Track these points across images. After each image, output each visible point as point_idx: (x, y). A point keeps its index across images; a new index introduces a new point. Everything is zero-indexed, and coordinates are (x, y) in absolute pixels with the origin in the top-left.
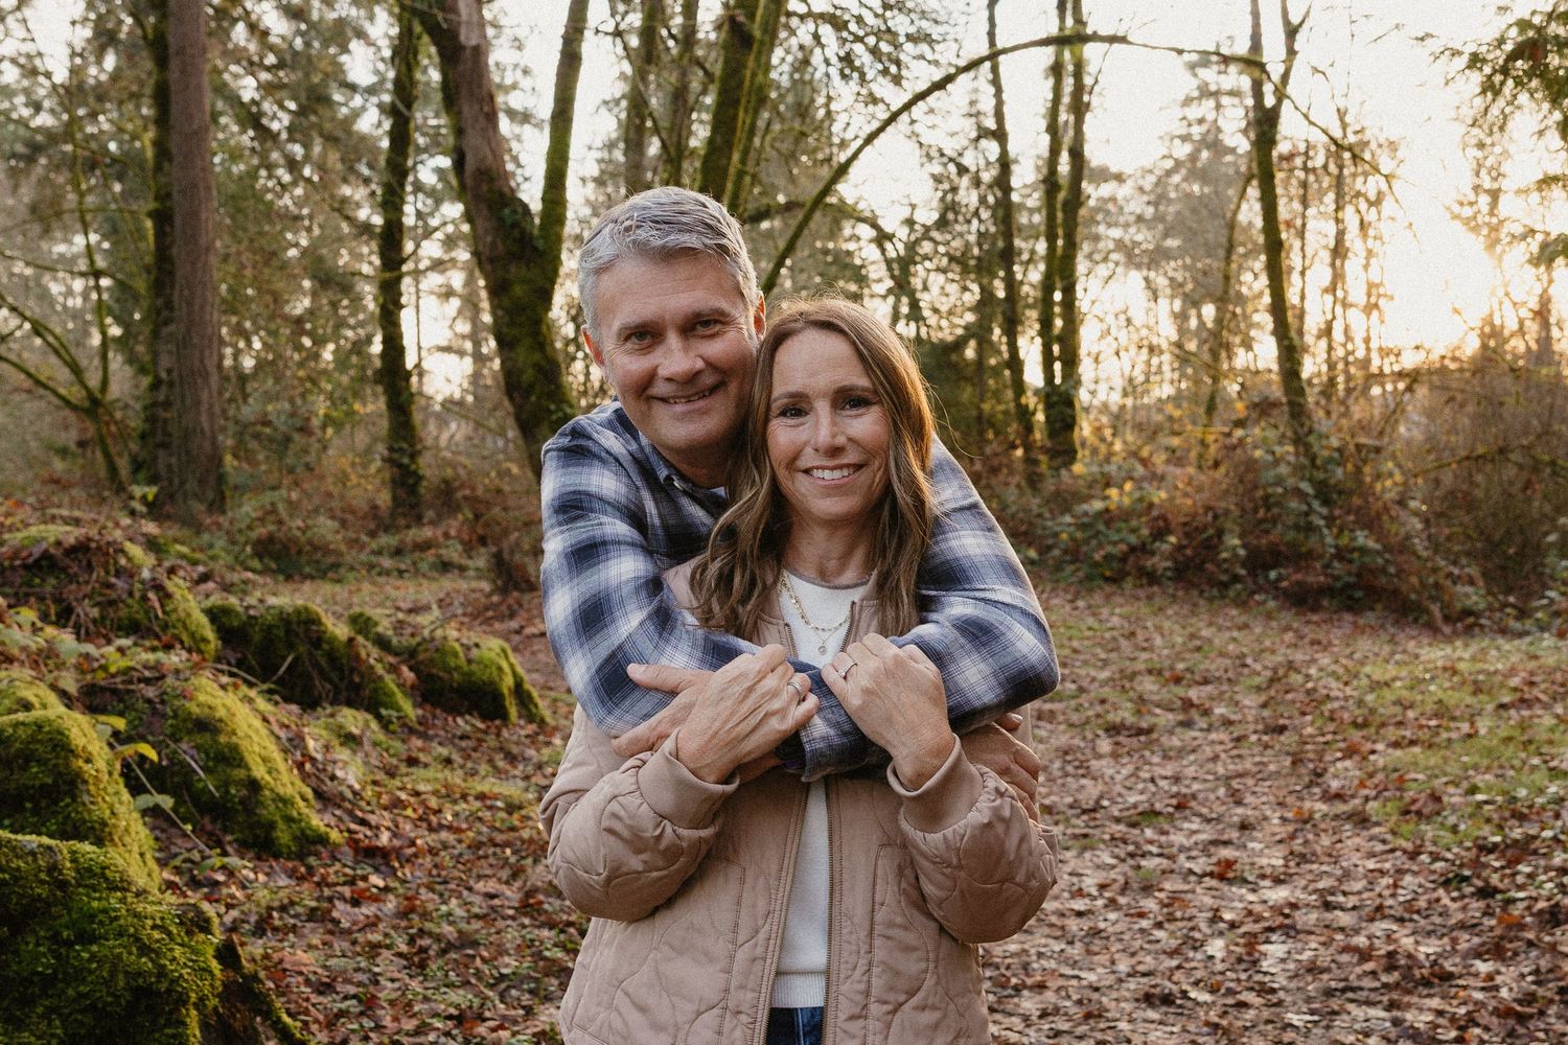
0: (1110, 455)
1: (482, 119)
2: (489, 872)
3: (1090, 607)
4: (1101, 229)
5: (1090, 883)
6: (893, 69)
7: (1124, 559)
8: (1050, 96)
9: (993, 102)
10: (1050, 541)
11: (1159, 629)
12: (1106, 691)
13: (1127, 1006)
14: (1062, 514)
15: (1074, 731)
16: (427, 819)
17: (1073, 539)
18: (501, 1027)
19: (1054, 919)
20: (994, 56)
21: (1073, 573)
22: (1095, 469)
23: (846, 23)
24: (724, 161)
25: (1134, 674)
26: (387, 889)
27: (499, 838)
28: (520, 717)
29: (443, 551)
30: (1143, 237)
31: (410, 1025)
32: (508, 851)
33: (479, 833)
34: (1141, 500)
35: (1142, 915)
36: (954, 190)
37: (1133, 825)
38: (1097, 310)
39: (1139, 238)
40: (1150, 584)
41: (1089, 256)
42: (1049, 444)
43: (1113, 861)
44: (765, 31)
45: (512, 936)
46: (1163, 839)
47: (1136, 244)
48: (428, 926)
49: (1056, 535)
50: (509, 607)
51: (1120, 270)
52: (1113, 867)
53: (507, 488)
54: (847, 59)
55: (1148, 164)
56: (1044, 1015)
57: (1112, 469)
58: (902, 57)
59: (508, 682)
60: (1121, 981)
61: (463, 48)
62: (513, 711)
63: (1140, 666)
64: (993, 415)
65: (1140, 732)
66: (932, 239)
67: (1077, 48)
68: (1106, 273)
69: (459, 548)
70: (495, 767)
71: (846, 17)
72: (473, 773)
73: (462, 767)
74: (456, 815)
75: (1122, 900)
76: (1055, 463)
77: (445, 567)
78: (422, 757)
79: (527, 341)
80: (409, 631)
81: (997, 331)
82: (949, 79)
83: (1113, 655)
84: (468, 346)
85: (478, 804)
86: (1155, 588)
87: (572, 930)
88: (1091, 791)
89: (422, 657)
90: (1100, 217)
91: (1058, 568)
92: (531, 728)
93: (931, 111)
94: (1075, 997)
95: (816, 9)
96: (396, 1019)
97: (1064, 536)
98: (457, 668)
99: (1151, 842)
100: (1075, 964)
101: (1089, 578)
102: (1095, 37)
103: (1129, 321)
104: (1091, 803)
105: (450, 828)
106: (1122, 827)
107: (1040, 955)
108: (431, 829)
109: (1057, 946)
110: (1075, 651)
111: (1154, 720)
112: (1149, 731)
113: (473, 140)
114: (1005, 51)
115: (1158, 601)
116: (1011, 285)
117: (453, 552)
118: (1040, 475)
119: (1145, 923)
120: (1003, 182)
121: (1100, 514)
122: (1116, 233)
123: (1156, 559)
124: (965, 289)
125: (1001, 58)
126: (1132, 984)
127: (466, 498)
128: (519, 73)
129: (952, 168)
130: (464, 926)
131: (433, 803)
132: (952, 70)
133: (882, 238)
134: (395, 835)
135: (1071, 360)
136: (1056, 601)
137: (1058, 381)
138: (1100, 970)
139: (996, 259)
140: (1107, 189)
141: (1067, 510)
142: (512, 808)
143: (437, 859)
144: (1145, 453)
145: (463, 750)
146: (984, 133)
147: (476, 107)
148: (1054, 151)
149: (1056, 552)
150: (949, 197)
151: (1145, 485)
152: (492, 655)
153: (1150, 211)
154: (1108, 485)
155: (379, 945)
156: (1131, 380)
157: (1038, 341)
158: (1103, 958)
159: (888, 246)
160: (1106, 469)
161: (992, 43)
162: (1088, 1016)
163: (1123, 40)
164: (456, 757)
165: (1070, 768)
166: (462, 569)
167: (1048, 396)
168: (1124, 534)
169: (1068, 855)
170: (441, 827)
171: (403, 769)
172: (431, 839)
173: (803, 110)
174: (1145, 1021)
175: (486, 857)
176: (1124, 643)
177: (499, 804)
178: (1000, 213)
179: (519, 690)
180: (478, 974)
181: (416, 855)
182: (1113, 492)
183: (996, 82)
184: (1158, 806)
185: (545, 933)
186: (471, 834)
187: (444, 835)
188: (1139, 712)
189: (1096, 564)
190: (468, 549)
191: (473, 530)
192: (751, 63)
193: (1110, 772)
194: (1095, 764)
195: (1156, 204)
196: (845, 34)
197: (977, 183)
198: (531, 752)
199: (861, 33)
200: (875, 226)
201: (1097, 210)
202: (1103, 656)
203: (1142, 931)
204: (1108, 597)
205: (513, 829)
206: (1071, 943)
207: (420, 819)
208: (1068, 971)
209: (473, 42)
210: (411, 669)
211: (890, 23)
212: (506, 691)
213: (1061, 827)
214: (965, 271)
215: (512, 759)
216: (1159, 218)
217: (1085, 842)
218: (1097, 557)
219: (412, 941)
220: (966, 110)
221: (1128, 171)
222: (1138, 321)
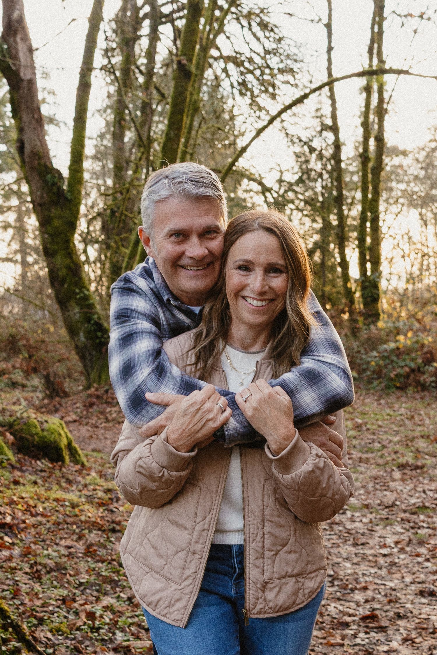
0: (399, 316)
1: (34, 122)
2: (65, 536)
3: (388, 403)
4: (394, 184)
5: (390, 541)
6: (271, 89)
7: (407, 376)
8: (363, 104)
9: (331, 109)
10: (365, 367)
11: (428, 415)
12: (398, 447)
13: (411, 597)
14: (371, 351)
15: (380, 468)
16: (29, 510)
17: (378, 365)
18: (86, 604)
19: (371, 558)
20: (330, 83)
21: (378, 385)
22: (390, 325)
23: (243, 62)
24: (176, 146)
25: (414, 438)
26: (13, 544)
27: (69, 520)
28: (71, 461)
29: (12, 376)
30: (417, 188)
31: (39, 603)
32: (75, 527)
33: (58, 517)
34: (417, 342)
35: (418, 555)
36: (307, 161)
37: (413, 513)
38: (391, 232)
39: (416, 189)
40: (423, 390)
41: (387, 201)
42: (364, 311)
43: (402, 531)
44: (197, 68)
45: (83, 566)
46: (430, 520)
47: (414, 193)
48: (39, 560)
49: (368, 363)
50: (55, 406)
51: (405, 208)
52: (403, 533)
53: (47, 340)
54: (243, 84)
55: (421, 145)
56: (367, 601)
57: (400, 325)
58: (276, 82)
59: (64, 442)
60: (407, 586)
61: (22, 80)
62: (67, 458)
63: (417, 434)
64: (330, 294)
65: (417, 467)
66: (294, 191)
67: (380, 77)
68: (397, 211)
69: (22, 374)
70: (60, 486)
71: (243, 58)
72: (50, 489)
73: (43, 486)
74: (44, 509)
75: (408, 549)
76: (367, 322)
77: (14, 385)
78: (21, 480)
79: (62, 252)
80: (8, 414)
81: (332, 246)
82: (306, 96)
83: (402, 429)
84: (18, 257)
85: (55, 503)
86: (426, 393)
87: (115, 563)
88: (389, 497)
89: (16, 428)
90: (393, 177)
91: (370, 382)
92: (78, 467)
93: (294, 114)
94: (383, 593)
95: (225, 54)
96: (31, 600)
97: (373, 363)
98: (37, 434)
99: (423, 522)
100: (383, 578)
101: (388, 387)
102: (391, 71)
103: (410, 238)
104: (390, 503)
105: (42, 515)
106: (407, 515)
107: (364, 575)
108: (32, 515)
109: (373, 571)
110: (380, 426)
111: (425, 462)
112: (422, 467)
113: (29, 135)
114: (337, 80)
115: (427, 400)
116: (341, 218)
117: (18, 376)
118: (359, 328)
119: (420, 559)
120: (336, 157)
121: (393, 350)
122: (402, 186)
123: (426, 376)
124: (314, 221)
125: (336, 84)
126: (413, 587)
127: (24, 346)
128: (46, 93)
129: (306, 148)
130: (59, 560)
131: (31, 503)
132: (307, 91)
133: (265, 190)
134: (13, 518)
135: (376, 263)
136: (368, 400)
137: (369, 273)
138: (396, 581)
139: (333, 202)
140: (397, 161)
141: (374, 348)
142: (74, 506)
143: (38, 530)
144: (419, 315)
145: (43, 477)
146: (324, 128)
147: (31, 115)
148: (366, 138)
149: (368, 373)
150: (304, 167)
151: (420, 334)
152: (55, 427)
153: (422, 173)
154: (398, 334)
155: (15, 568)
156: (411, 274)
157: (357, 250)
158: (398, 576)
159: (268, 194)
160: (397, 324)
161: (330, 75)
162: (390, 601)
163: (407, 72)
164: (39, 481)
165: (378, 486)
166: (24, 386)
167: (363, 282)
168: (408, 362)
169: (378, 528)
170: (37, 514)
171: (12, 486)
172: (33, 520)
173: (218, 114)
174: (420, 603)
175: (63, 529)
176: (407, 422)
177: (67, 503)
178: (335, 174)
179: (69, 446)
180: (68, 582)
181: (26, 528)
182: (401, 338)
183: (332, 97)
184: (427, 504)
185: (100, 565)
186: (54, 518)
187: (39, 518)
188: (416, 458)
189: (391, 379)
190: (27, 374)
191: (28, 365)
192: (190, 88)
193: (400, 488)
194: (392, 484)
195: (425, 169)
196: (242, 69)
197: (320, 157)
198: (80, 479)
199: (251, 68)
200: (260, 183)
201: (392, 172)
202: (396, 429)
203: (419, 563)
204: (398, 398)
205: (76, 516)
206: (380, 568)
207: (26, 510)
208: (379, 582)
209: (28, 77)
210: (11, 434)
211: (269, 62)
212: (63, 447)
213: (374, 515)
214: (314, 209)
215: (69, 482)
216: (428, 177)
217: (387, 521)
218: (392, 375)
219: (31, 567)
220: (314, 114)
221: (409, 148)
222: (415, 239)
